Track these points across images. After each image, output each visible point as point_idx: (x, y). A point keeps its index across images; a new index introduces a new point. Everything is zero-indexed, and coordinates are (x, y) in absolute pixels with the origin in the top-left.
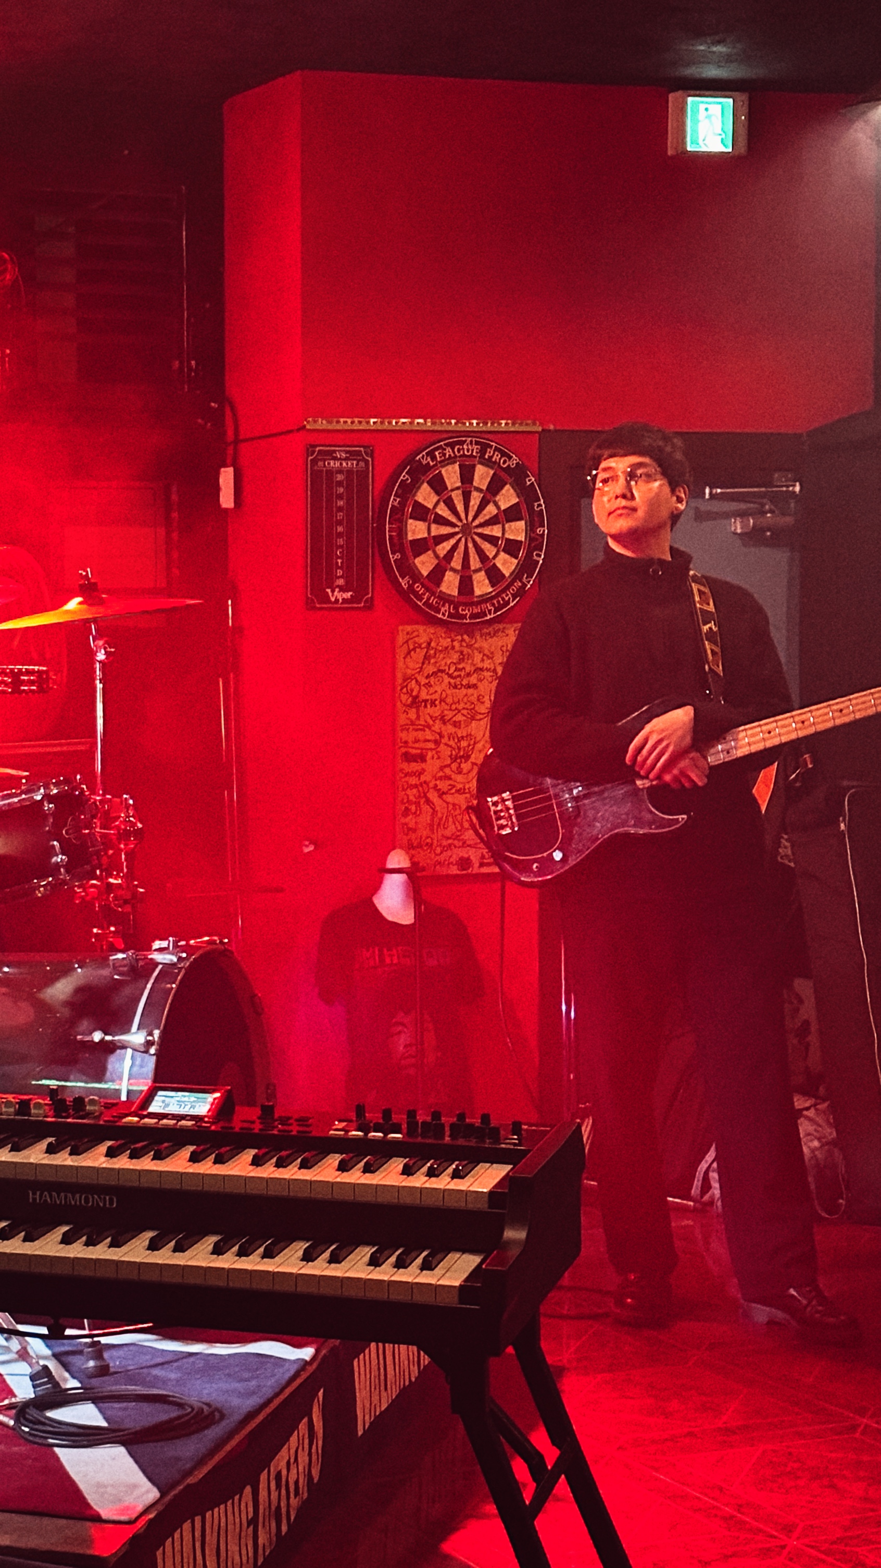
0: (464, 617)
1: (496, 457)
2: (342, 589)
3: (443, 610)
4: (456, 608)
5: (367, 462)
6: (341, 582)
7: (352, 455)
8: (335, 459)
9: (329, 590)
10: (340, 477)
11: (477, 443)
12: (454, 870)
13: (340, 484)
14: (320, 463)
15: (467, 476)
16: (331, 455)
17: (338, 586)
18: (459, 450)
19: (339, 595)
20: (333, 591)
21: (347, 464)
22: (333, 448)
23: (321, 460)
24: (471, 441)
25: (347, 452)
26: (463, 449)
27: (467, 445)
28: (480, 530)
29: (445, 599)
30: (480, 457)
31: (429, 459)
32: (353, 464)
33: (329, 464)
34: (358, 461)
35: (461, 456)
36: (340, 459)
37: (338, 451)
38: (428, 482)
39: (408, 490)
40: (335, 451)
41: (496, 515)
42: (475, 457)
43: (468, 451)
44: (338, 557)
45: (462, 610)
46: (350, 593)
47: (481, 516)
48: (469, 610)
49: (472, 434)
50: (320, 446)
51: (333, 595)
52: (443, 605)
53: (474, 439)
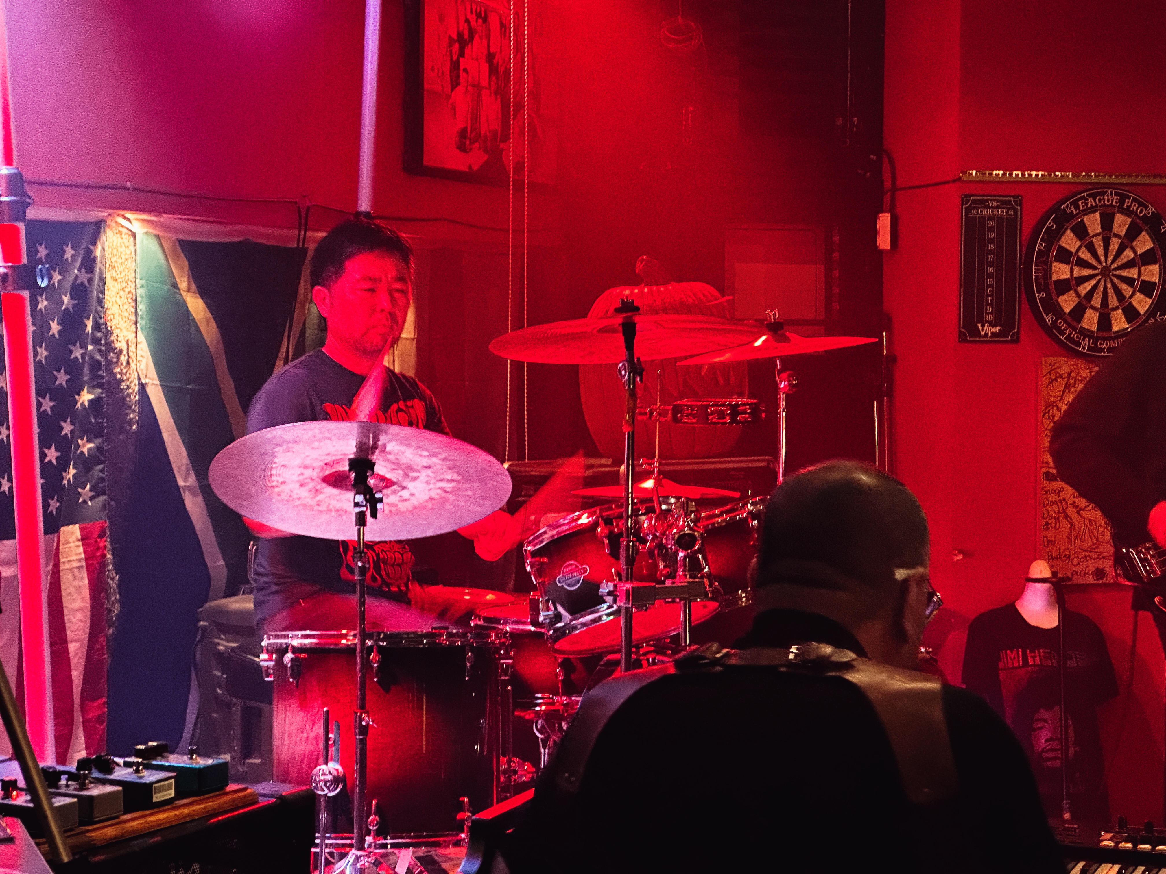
0: (1102, 350)
1: (1134, 207)
2: (992, 324)
3: (1083, 344)
4: (1095, 343)
5: (1016, 211)
6: (990, 317)
7: (1002, 204)
8: (988, 207)
9: (979, 325)
10: (991, 223)
11: (1117, 194)
12: (1091, 580)
13: (991, 229)
14: (973, 211)
15: (1107, 223)
16: (983, 204)
17: (987, 322)
18: (1100, 200)
19: (988, 330)
20: (983, 326)
21: (998, 212)
22: (985, 198)
23: (974, 208)
24: (1111, 192)
25: (997, 201)
26: (1104, 199)
27: (1108, 196)
28: (1117, 272)
29: (1086, 333)
30: (1119, 207)
31: (1073, 209)
32: (1003, 212)
33: (982, 212)
34: (1008, 209)
35: (1101, 206)
36: (992, 207)
37: (991, 200)
38: (1072, 230)
39: (1054, 236)
40: (987, 201)
41: (1133, 259)
42: (1115, 206)
43: (1108, 201)
44: (988, 296)
45: (1100, 343)
46: (998, 328)
47: (1120, 259)
48: (1107, 344)
49: (1113, 186)
50: (973, 195)
51: (983, 330)
52: (1083, 340)
53: (1114, 191)
